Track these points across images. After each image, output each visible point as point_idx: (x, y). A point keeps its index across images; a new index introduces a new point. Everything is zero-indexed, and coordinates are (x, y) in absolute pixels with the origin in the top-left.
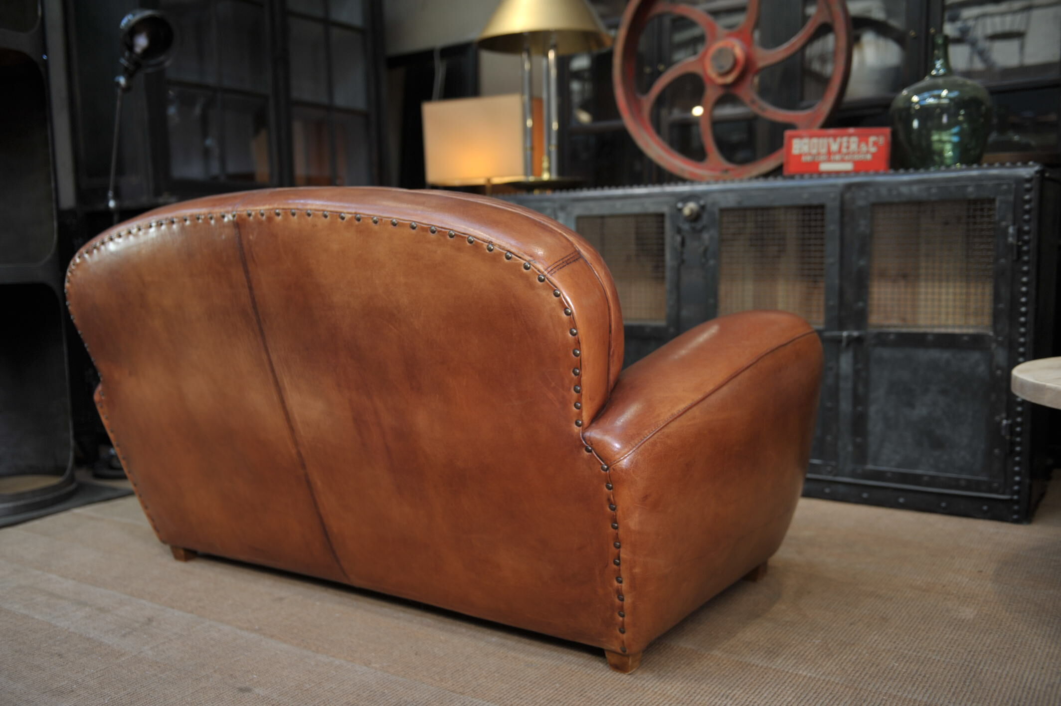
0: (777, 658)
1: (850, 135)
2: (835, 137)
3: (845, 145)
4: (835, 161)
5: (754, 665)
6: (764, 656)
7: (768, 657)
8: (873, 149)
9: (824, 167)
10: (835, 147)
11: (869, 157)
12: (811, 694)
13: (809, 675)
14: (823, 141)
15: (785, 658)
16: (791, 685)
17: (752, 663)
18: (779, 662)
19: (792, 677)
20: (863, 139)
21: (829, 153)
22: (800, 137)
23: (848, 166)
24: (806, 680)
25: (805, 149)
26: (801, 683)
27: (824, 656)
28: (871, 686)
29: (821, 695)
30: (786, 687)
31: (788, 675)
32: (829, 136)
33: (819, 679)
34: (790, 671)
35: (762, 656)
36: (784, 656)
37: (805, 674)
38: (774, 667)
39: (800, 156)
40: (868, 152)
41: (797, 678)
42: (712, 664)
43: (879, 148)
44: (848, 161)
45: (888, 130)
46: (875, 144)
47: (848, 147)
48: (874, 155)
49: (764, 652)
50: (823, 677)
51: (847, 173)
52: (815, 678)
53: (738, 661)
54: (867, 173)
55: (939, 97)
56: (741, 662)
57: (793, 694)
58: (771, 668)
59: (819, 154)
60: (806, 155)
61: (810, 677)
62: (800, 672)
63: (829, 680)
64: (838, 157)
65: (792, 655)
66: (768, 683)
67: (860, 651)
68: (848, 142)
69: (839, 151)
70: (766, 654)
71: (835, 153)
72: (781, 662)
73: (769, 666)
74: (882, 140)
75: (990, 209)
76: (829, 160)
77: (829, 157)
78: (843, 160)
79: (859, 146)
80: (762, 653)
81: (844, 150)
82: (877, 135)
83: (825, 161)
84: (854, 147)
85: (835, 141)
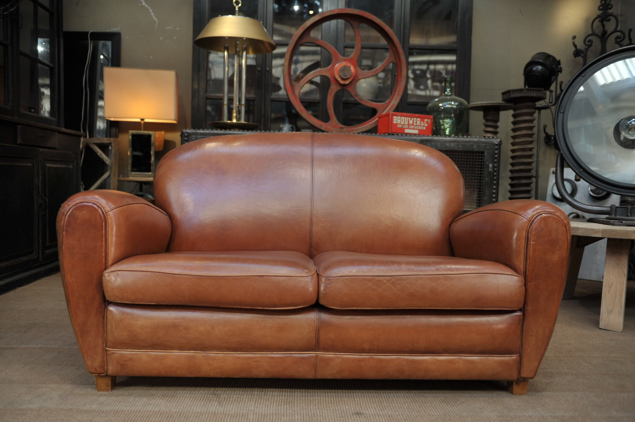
1: (417, 117)
2: (411, 117)
3: (415, 121)
4: (411, 129)
8: (426, 125)
9: (407, 131)
10: (411, 122)
11: (425, 128)
14: (406, 119)
20: (422, 119)
21: (409, 124)
22: (397, 116)
23: (416, 132)
25: (399, 121)
32: (409, 117)
39: (397, 124)
40: (424, 126)
43: (429, 124)
44: (416, 129)
45: (432, 117)
46: (427, 122)
47: (416, 123)
51: (415, 135)
54: (424, 135)
55: (451, 104)
59: (404, 124)
60: (399, 124)
64: (412, 127)
68: (416, 120)
69: (413, 125)
71: (411, 125)
74: (429, 121)
75: (482, 156)
76: (409, 128)
77: (409, 126)
78: (414, 129)
79: (420, 123)
81: (415, 124)
82: (428, 119)
83: (406, 128)
84: (418, 123)
85: (411, 119)
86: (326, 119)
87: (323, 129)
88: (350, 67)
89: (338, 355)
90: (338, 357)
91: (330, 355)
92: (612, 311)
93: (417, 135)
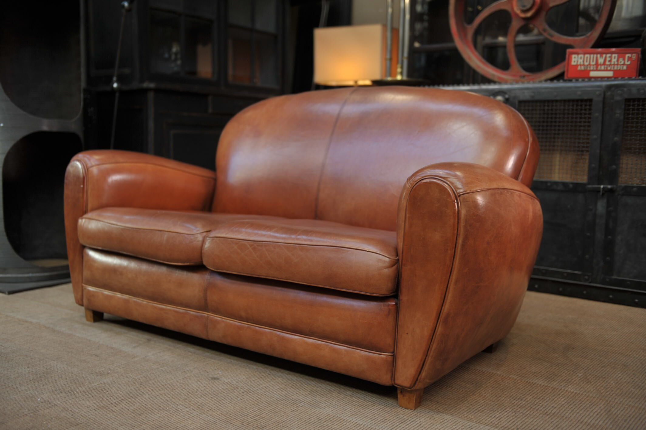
0: (554, 382)
1: (612, 53)
2: (602, 54)
3: (608, 59)
4: (601, 70)
5: (538, 384)
6: (545, 380)
7: (548, 380)
8: (628, 63)
9: (592, 74)
10: (601, 61)
11: (625, 68)
12: (577, 401)
13: (575, 391)
14: (593, 56)
15: (559, 382)
16: (564, 396)
17: (537, 383)
18: (555, 384)
19: (564, 392)
20: (621, 55)
21: (597, 64)
22: (578, 54)
23: (610, 74)
24: (573, 394)
25: (580, 61)
26: (569, 395)
27: (585, 383)
28: (617, 400)
29: (583, 402)
30: (560, 397)
31: (561, 391)
32: (597, 53)
33: (582, 394)
34: (563, 389)
35: (543, 380)
36: (558, 381)
37: (572, 391)
38: (552, 386)
39: (577, 66)
40: (624, 64)
41: (567, 393)
42: (510, 382)
43: (632, 61)
44: (610, 70)
45: (639, 49)
46: (629, 59)
47: (610, 61)
48: (628, 66)
49: (544, 378)
50: (585, 393)
51: (609, 78)
52: (579, 393)
53: (527, 381)
54: (623, 78)
56: (530, 382)
57: (565, 401)
58: (550, 387)
59: (590, 65)
60: (581, 65)
61: (576, 393)
62: (570, 390)
63: (589, 395)
64: (603, 67)
65: (563, 381)
66: (548, 394)
67: (609, 381)
68: (611, 57)
69: (604, 64)
70: (546, 379)
71: (601, 65)
72: (556, 384)
73: (549, 385)
74: (634, 56)
76: (597, 70)
77: (597, 67)
78: (607, 70)
79: (618, 61)
80: (543, 379)
81: (607, 63)
82: (632, 53)
83: (593, 70)
84: (614, 60)
85: (601, 56)
86: (505, 66)
89: (223, 320)
90: (223, 322)
91: (218, 318)
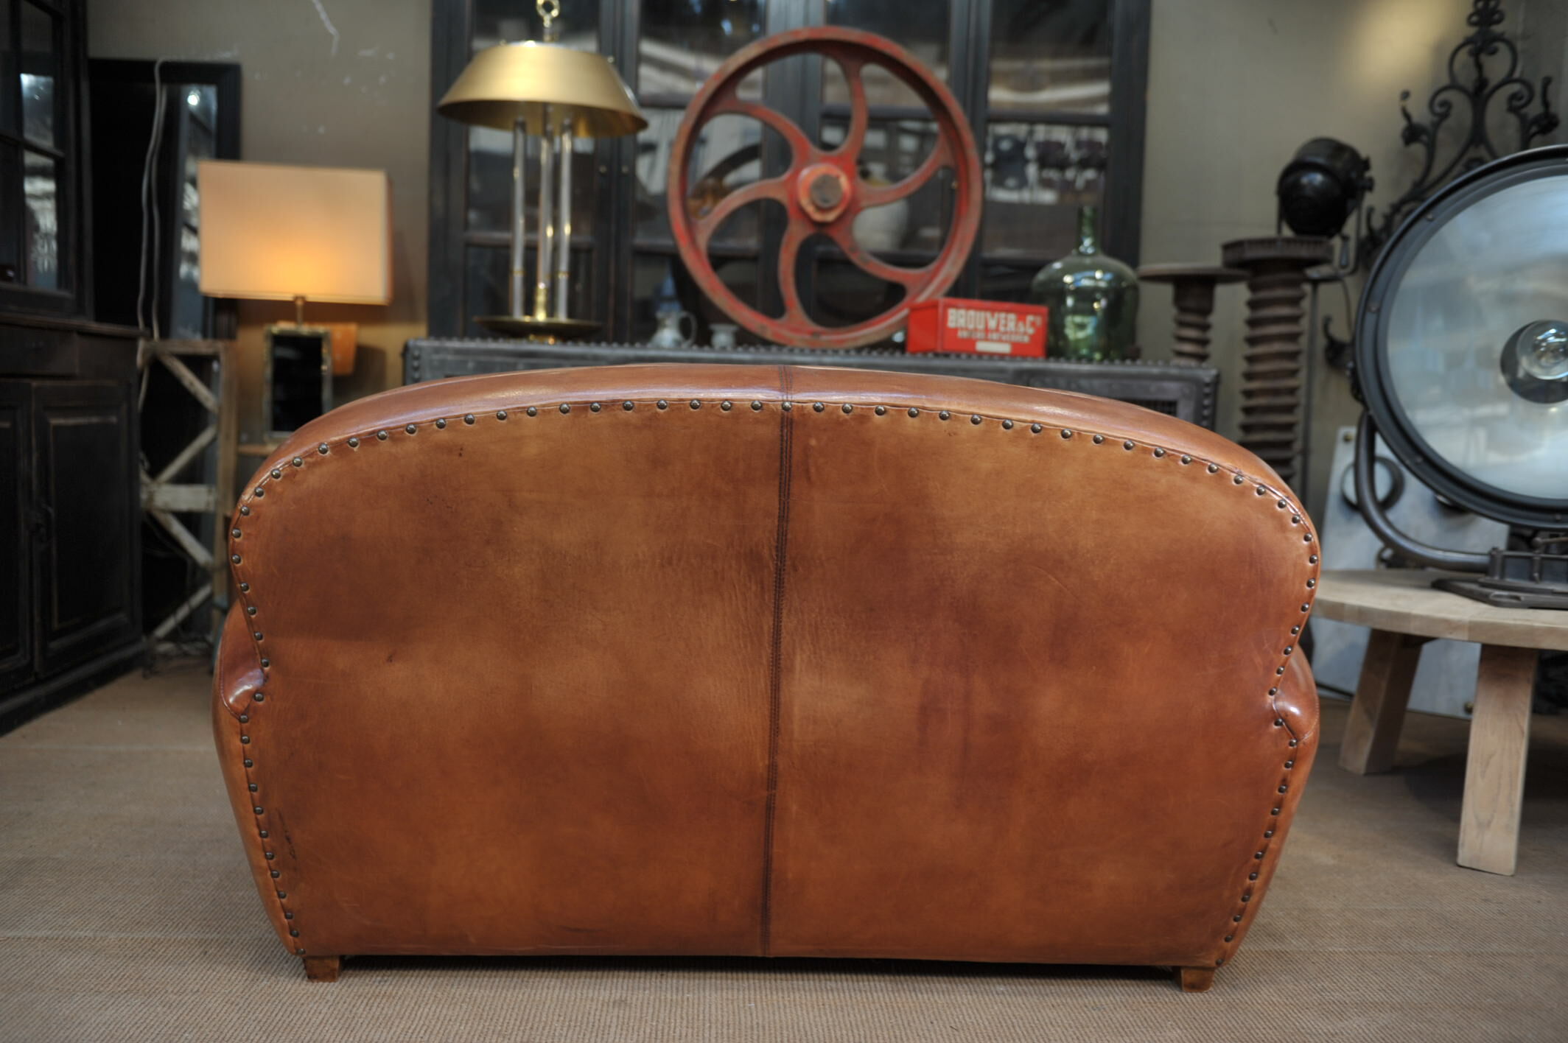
1: (1008, 311)
2: (993, 311)
3: (1003, 322)
4: (992, 341)
8: (1031, 331)
9: (982, 346)
10: (992, 324)
11: (1026, 339)
14: (982, 315)
20: (1021, 317)
21: (987, 330)
22: (957, 307)
23: (1005, 348)
25: (962, 322)
32: (986, 310)
39: (955, 330)
40: (1025, 333)
43: (1037, 330)
44: (1006, 342)
45: (1044, 309)
46: (1033, 324)
47: (1006, 325)
48: (1032, 337)
51: (1002, 356)
54: (1024, 357)
55: (1094, 278)
59: (976, 330)
60: (962, 329)
64: (995, 336)
68: (1006, 319)
69: (997, 330)
71: (992, 331)
74: (1039, 321)
76: (986, 339)
77: (987, 335)
78: (1000, 341)
79: (1016, 326)
81: (1002, 329)
82: (1035, 314)
83: (982, 339)
84: (1011, 325)
85: (993, 316)
86: (775, 309)
87: (769, 335)
88: (838, 178)
92: (1489, 823)
93: (1007, 358)
